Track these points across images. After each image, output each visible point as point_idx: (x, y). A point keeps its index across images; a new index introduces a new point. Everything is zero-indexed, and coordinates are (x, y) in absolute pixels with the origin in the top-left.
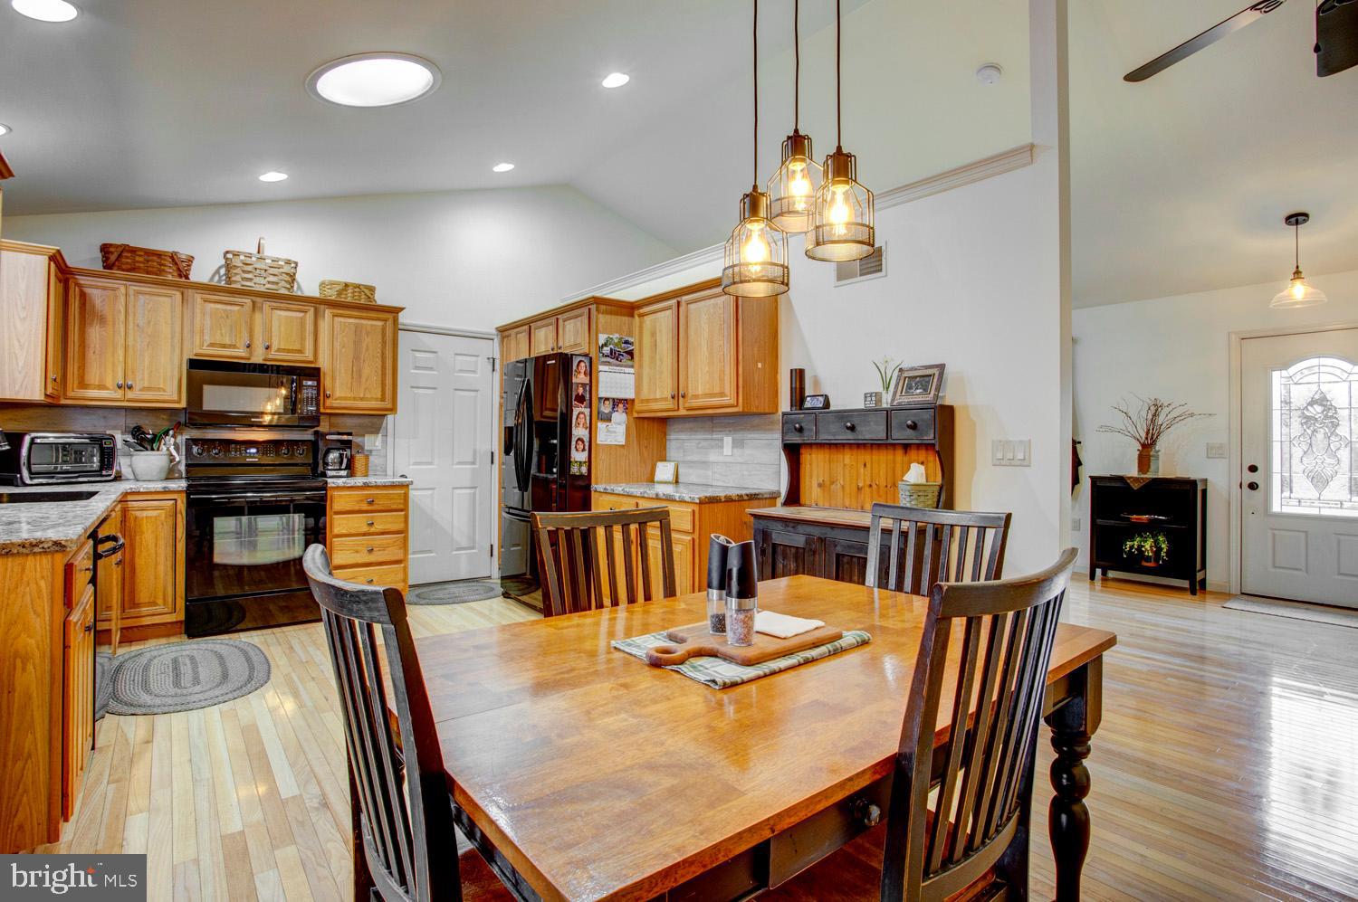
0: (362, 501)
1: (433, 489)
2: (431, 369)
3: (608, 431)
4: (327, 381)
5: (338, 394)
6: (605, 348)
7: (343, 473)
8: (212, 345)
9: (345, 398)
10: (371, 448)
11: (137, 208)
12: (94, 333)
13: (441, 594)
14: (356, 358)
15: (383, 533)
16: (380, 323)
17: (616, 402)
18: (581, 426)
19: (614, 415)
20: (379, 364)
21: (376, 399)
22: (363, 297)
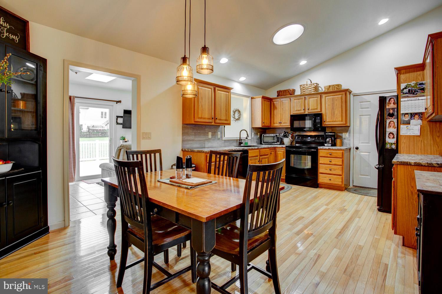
0: (328, 154)
1: (370, 153)
2: (368, 108)
3: (408, 129)
4: (324, 117)
5: (327, 121)
6: (405, 90)
7: (330, 145)
8: (296, 111)
9: (330, 122)
10: (345, 137)
11: (283, 82)
12: (275, 111)
13: (363, 191)
14: (333, 109)
15: (335, 165)
16: (340, 96)
17: (413, 115)
18: (392, 127)
19: (412, 121)
20: (340, 109)
21: (340, 121)
22: (335, 88)
